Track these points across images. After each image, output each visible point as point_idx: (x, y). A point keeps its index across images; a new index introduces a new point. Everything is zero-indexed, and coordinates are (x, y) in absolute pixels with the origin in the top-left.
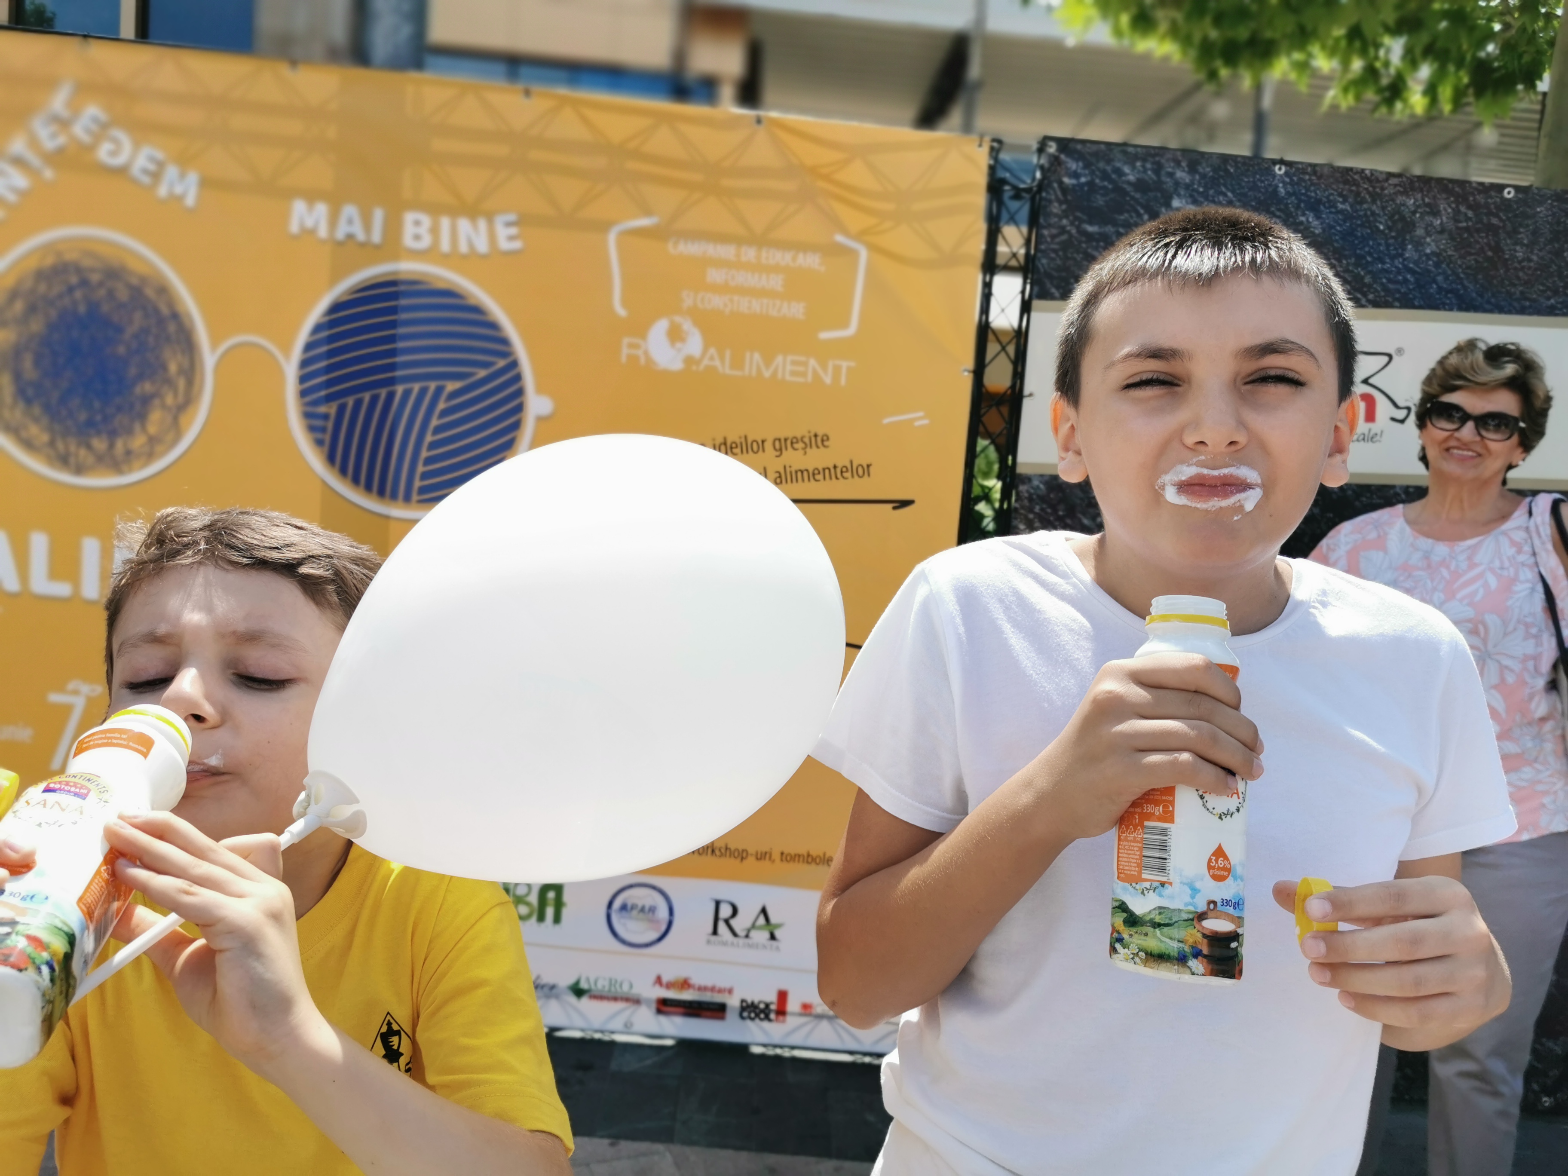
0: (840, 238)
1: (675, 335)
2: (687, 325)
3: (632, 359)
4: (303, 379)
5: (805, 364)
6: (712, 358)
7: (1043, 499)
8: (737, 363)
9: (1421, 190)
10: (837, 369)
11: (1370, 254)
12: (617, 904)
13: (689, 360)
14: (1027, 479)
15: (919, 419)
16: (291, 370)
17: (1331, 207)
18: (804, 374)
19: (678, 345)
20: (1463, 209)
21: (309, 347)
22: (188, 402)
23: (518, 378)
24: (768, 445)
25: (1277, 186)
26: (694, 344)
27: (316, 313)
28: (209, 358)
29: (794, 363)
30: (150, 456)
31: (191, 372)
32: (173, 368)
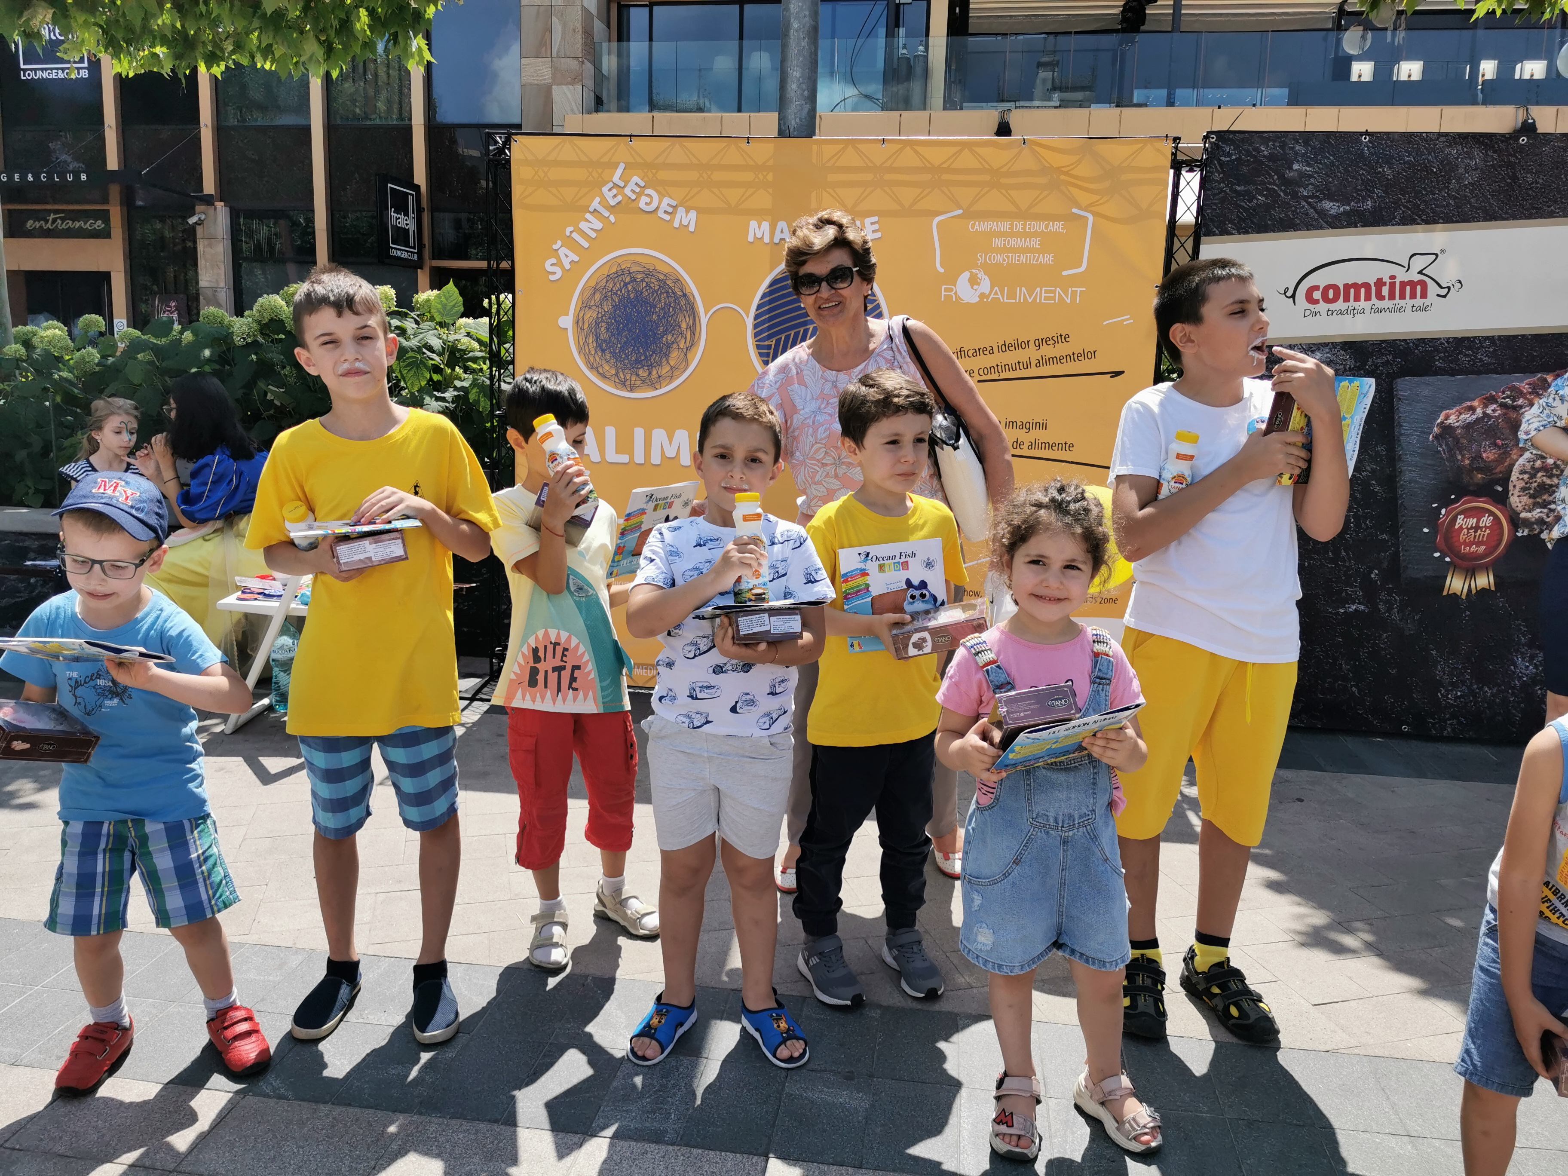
0: (1074, 210)
1: (974, 281)
2: (981, 274)
3: (948, 297)
4: (755, 326)
5: (1054, 292)
6: (996, 294)
8: (1012, 295)
9: (1462, 143)
10: (1074, 293)
11: (1425, 189)
13: (982, 296)
15: (1127, 320)
16: (750, 322)
17: (1400, 159)
18: (1053, 298)
19: (975, 287)
20: (1490, 153)
21: (759, 307)
22: (693, 344)
24: (1031, 344)
25: (1363, 149)
26: (985, 285)
27: (763, 287)
28: (704, 319)
29: (1046, 292)
30: (672, 378)
31: (694, 327)
32: (684, 326)
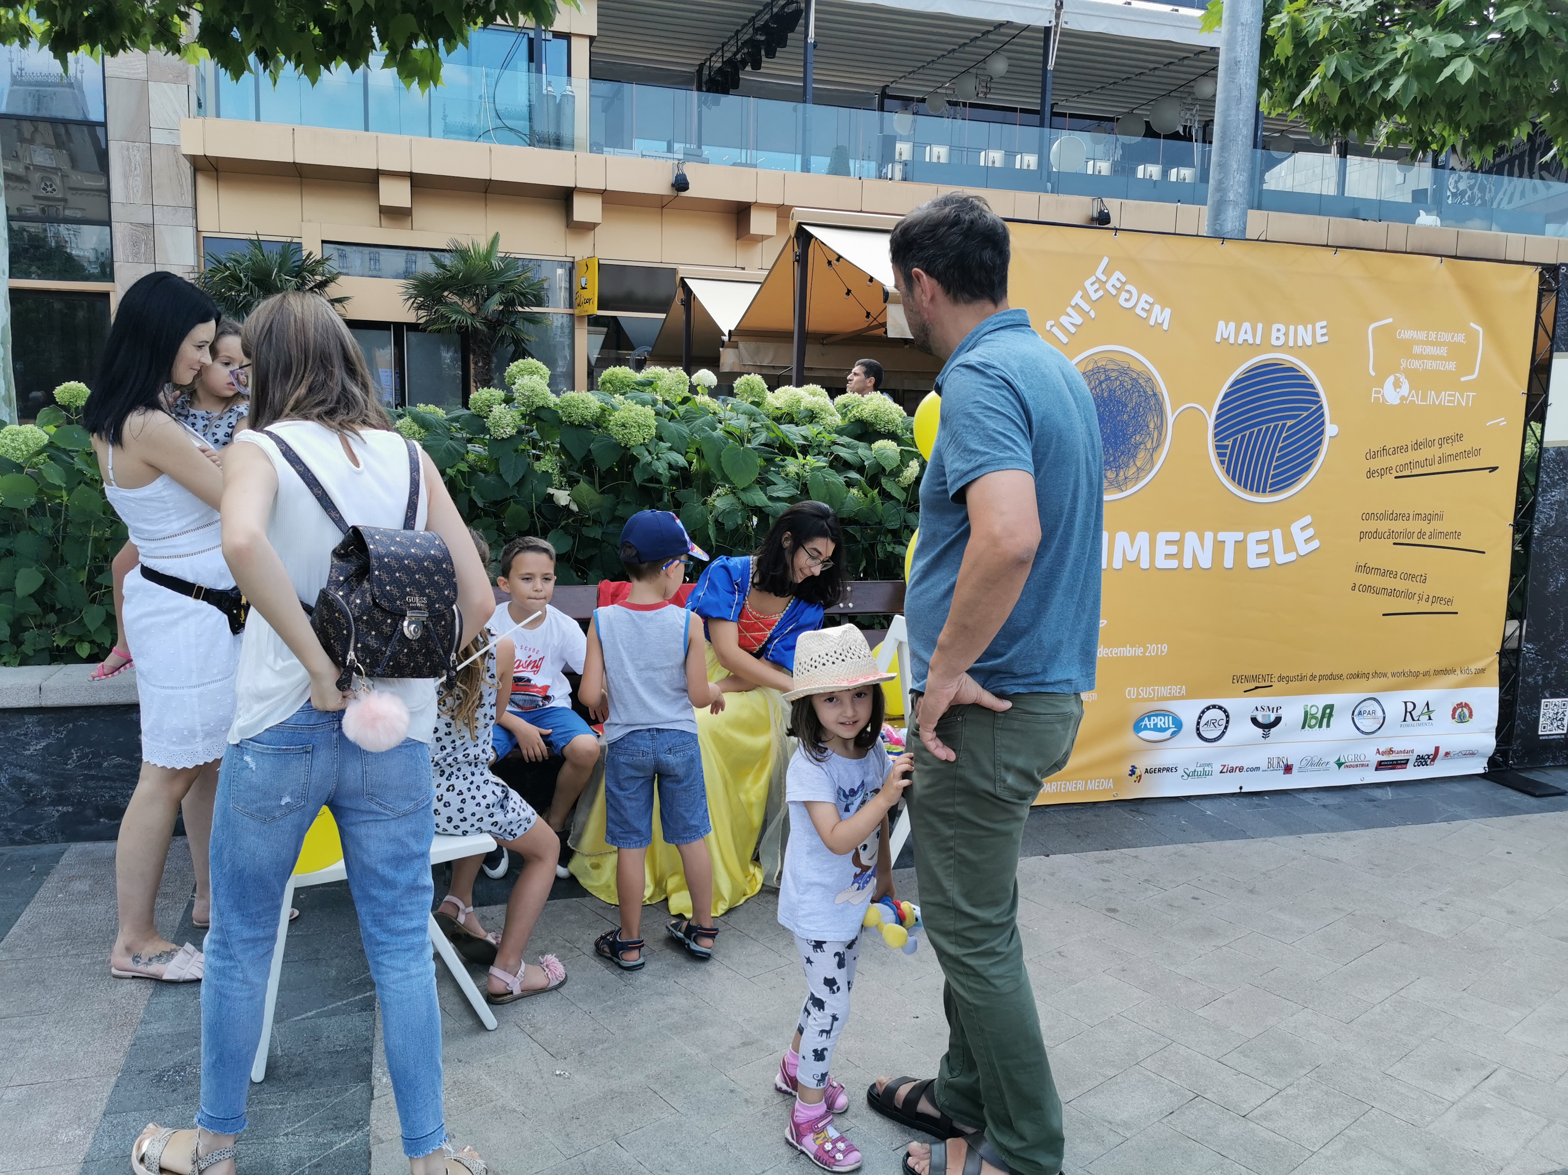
0: (1471, 324)
1: (1397, 385)
2: (1403, 379)
3: (1377, 399)
4: (1216, 426)
5: (1454, 396)
6: (1413, 396)
7: (1553, 460)
8: (1424, 398)
10: (1468, 396)
12: (1356, 713)
13: (1403, 398)
14: (1547, 450)
15: (1502, 421)
16: (1211, 422)
18: (1453, 402)
19: (1398, 390)
21: (1221, 407)
22: (1159, 444)
23: (1322, 415)
24: (1436, 442)
26: (1405, 389)
27: (1226, 387)
28: (1170, 419)
29: (1449, 395)
30: (1138, 479)
31: (1161, 428)
32: (1152, 426)
